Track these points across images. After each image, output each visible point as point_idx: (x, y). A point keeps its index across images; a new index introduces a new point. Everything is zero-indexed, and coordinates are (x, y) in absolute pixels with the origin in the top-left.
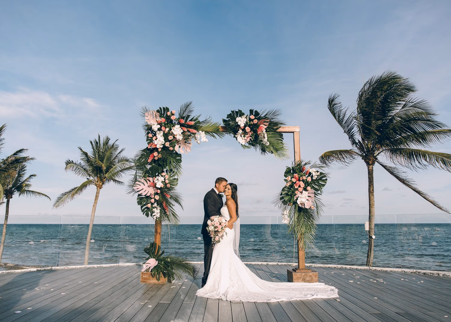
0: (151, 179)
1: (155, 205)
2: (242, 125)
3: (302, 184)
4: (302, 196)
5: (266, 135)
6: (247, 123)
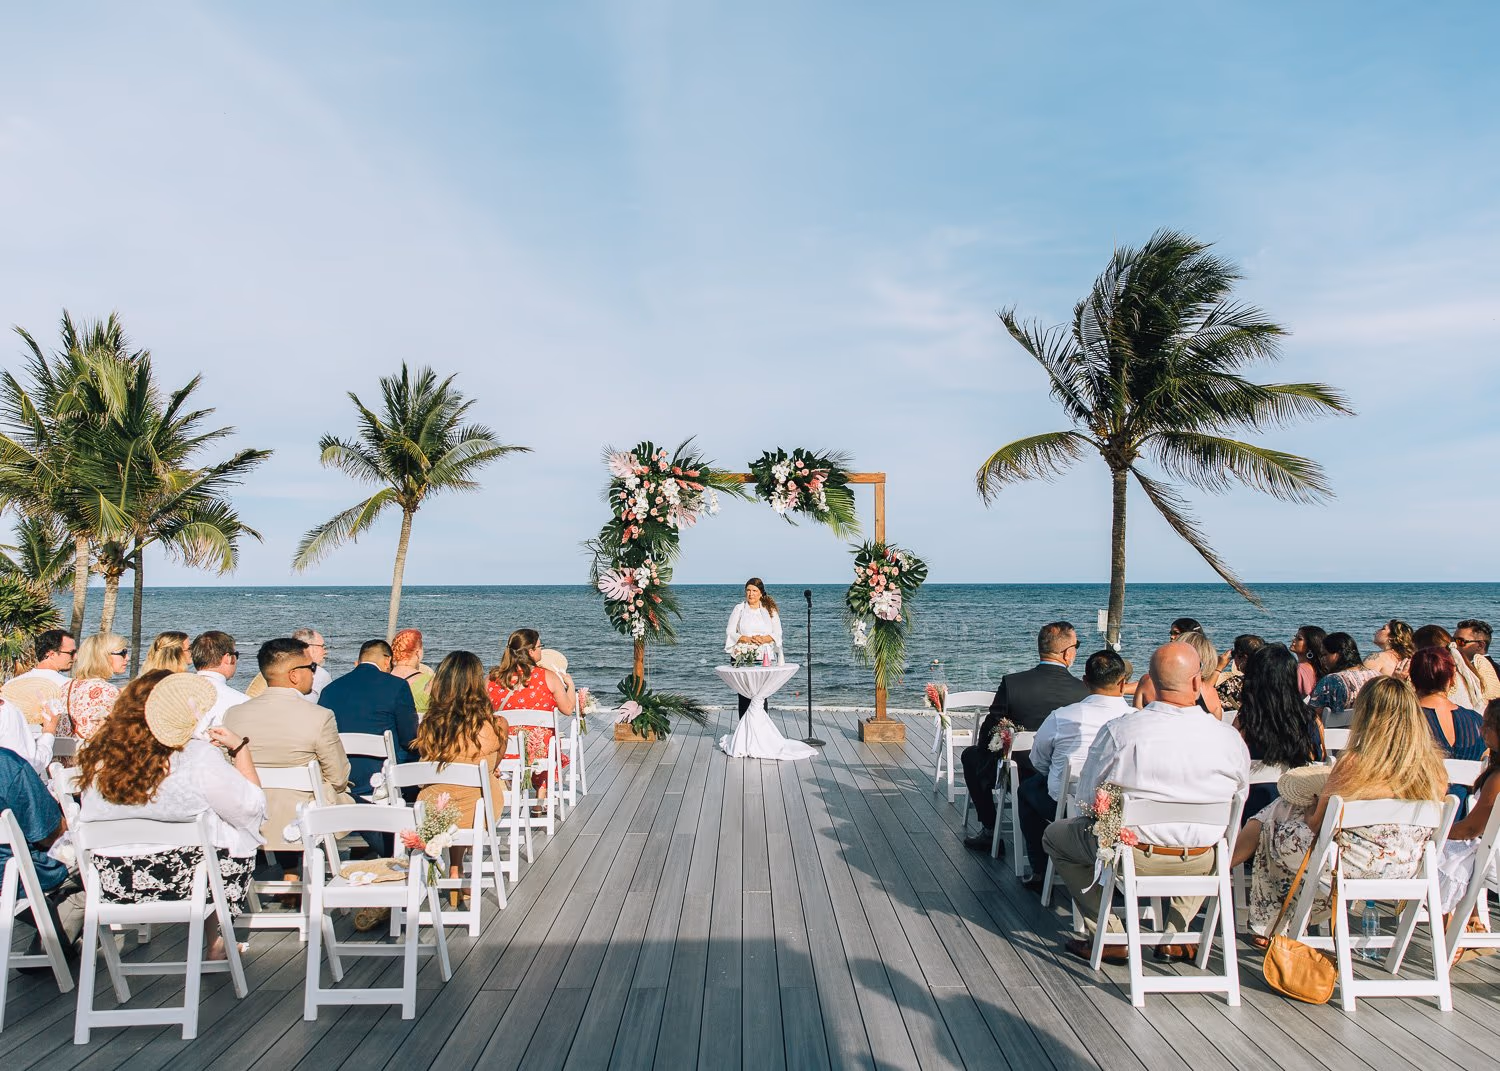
0: (627, 571)
1: (637, 615)
2: (782, 480)
3: (882, 579)
4: (883, 601)
5: (823, 494)
6: (790, 474)
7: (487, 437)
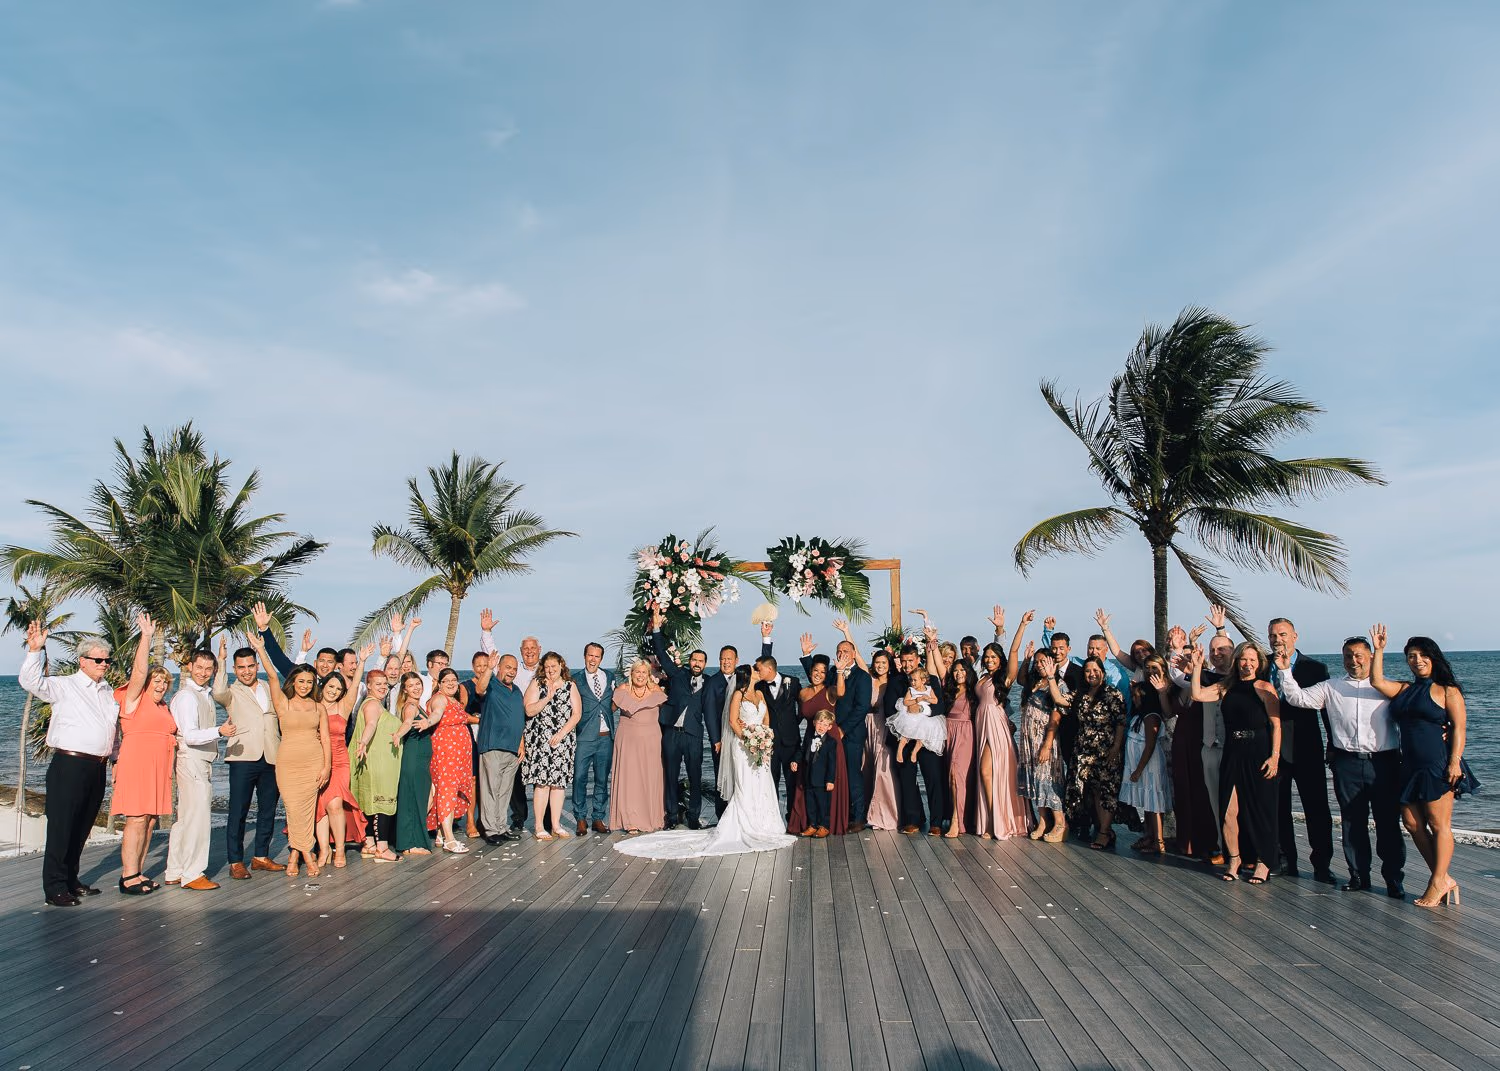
2: (800, 568)
5: (839, 581)
6: (807, 563)
7: (533, 522)
